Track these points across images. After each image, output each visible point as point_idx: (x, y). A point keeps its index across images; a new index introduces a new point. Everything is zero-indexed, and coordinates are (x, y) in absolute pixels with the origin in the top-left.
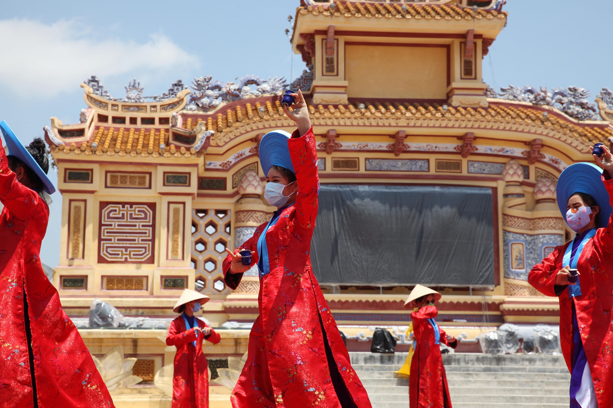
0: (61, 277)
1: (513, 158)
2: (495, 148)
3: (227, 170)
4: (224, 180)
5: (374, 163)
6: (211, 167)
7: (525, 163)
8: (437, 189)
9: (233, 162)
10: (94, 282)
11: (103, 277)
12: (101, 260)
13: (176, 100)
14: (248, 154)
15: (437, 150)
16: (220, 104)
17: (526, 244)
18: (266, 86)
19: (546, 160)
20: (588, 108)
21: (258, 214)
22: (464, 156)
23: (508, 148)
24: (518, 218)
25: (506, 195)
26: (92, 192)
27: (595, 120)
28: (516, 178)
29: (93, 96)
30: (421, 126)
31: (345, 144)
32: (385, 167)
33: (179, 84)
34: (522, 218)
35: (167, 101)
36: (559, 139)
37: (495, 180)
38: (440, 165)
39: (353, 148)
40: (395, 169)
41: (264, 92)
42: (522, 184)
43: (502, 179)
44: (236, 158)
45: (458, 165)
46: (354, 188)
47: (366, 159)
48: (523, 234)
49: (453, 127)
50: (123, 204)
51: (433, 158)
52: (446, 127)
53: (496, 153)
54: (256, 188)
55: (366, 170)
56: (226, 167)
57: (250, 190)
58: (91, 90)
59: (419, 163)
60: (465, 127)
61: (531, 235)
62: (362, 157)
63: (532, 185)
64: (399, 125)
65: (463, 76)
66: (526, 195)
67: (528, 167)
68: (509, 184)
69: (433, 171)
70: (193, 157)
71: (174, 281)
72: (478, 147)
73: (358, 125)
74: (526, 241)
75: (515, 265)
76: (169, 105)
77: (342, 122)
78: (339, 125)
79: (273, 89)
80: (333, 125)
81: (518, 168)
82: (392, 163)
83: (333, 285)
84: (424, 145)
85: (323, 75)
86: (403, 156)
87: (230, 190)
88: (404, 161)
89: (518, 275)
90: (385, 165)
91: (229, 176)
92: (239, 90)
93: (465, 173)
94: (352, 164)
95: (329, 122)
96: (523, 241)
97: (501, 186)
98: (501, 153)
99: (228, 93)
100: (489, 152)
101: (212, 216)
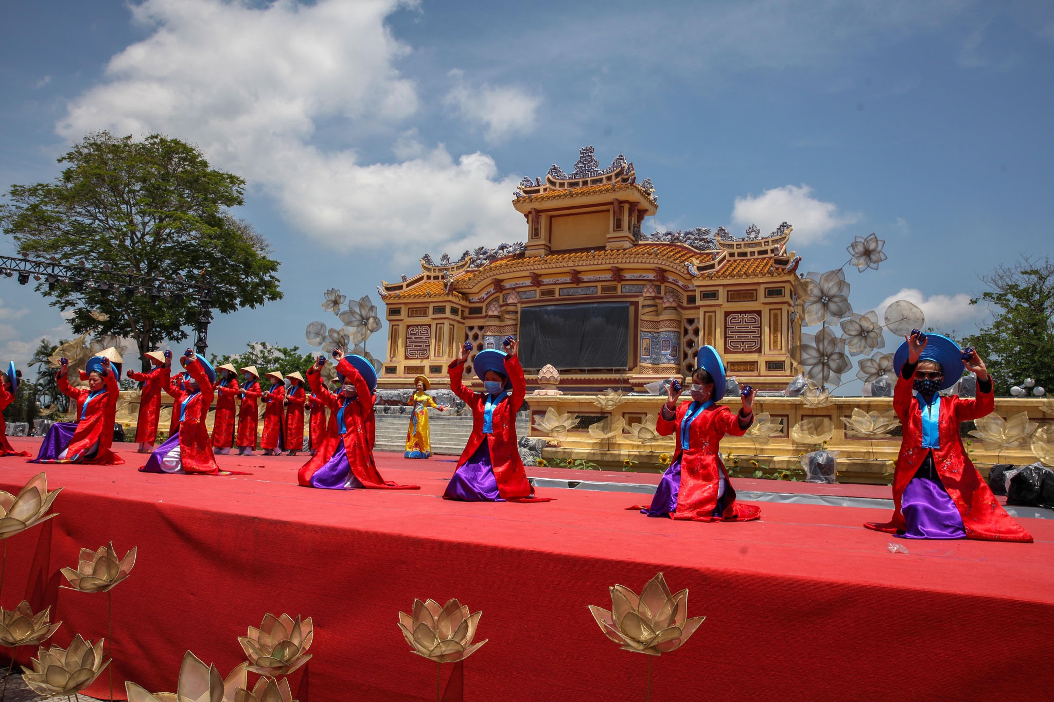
0: (386, 367)
1: (650, 281)
2: (636, 275)
3: (483, 302)
4: (481, 308)
5: (565, 291)
6: (474, 301)
7: (658, 283)
8: (595, 305)
9: (485, 297)
10: (400, 370)
11: (405, 367)
12: (407, 358)
13: (464, 263)
14: (493, 291)
15: (601, 279)
16: (487, 262)
17: (652, 339)
18: (511, 249)
19: (670, 280)
20: (708, 242)
21: (493, 328)
22: (619, 282)
23: (644, 274)
24: (647, 321)
25: (643, 306)
26: (402, 320)
27: (713, 249)
28: (648, 295)
29: (425, 265)
30: (582, 265)
31: (546, 280)
32: (571, 293)
33: (467, 254)
34: (650, 321)
35: (460, 264)
36: (669, 265)
37: (637, 296)
38: (604, 289)
39: (550, 283)
40: (577, 294)
41: (509, 252)
42: (654, 298)
43: (642, 296)
44: (486, 294)
45: (615, 289)
46: (545, 308)
47: (560, 289)
48: (650, 332)
49: (602, 264)
50: (417, 326)
51: (599, 285)
52: (597, 264)
53: (637, 278)
54: (493, 311)
55: (560, 296)
56: (482, 300)
57: (490, 313)
58: (424, 262)
59: (592, 289)
60: (609, 263)
61: (658, 333)
62: (557, 288)
63: (661, 298)
64: (570, 265)
65: (615, 229)
66: (658, 305)
67: (660, 286)
68: (646, 298)
69: (599, 294)
70: (446, 297)
71: (436, 369)
72: (625, 275)
73: (546, 268)
74: (653, 336)
75: (644, 353)
76: (461, 266)
77: (535, 267)
78: (535, 269)
79: (514, 250)
80: (531, 270)
81: (651, 287)
82: (575, 290)
83: (532, 369)
84: (592, 277)
85: (532, 239)
86: (581, 285)
87: (484, 314)
88: (582, 288)
89: (645, 360)
90: (571, 292)
91: (484, 305)
92: (496, 253)
93: (619, 293)
94: (551, 292)
95: (528, 268)
96: (650, 337)
97: (641, 300)
98: (641, 278)
99: (490, 256)
100: (633, 278)
101: (476, 330)
